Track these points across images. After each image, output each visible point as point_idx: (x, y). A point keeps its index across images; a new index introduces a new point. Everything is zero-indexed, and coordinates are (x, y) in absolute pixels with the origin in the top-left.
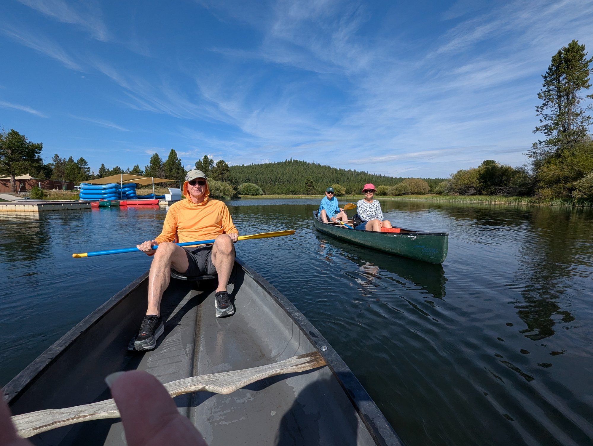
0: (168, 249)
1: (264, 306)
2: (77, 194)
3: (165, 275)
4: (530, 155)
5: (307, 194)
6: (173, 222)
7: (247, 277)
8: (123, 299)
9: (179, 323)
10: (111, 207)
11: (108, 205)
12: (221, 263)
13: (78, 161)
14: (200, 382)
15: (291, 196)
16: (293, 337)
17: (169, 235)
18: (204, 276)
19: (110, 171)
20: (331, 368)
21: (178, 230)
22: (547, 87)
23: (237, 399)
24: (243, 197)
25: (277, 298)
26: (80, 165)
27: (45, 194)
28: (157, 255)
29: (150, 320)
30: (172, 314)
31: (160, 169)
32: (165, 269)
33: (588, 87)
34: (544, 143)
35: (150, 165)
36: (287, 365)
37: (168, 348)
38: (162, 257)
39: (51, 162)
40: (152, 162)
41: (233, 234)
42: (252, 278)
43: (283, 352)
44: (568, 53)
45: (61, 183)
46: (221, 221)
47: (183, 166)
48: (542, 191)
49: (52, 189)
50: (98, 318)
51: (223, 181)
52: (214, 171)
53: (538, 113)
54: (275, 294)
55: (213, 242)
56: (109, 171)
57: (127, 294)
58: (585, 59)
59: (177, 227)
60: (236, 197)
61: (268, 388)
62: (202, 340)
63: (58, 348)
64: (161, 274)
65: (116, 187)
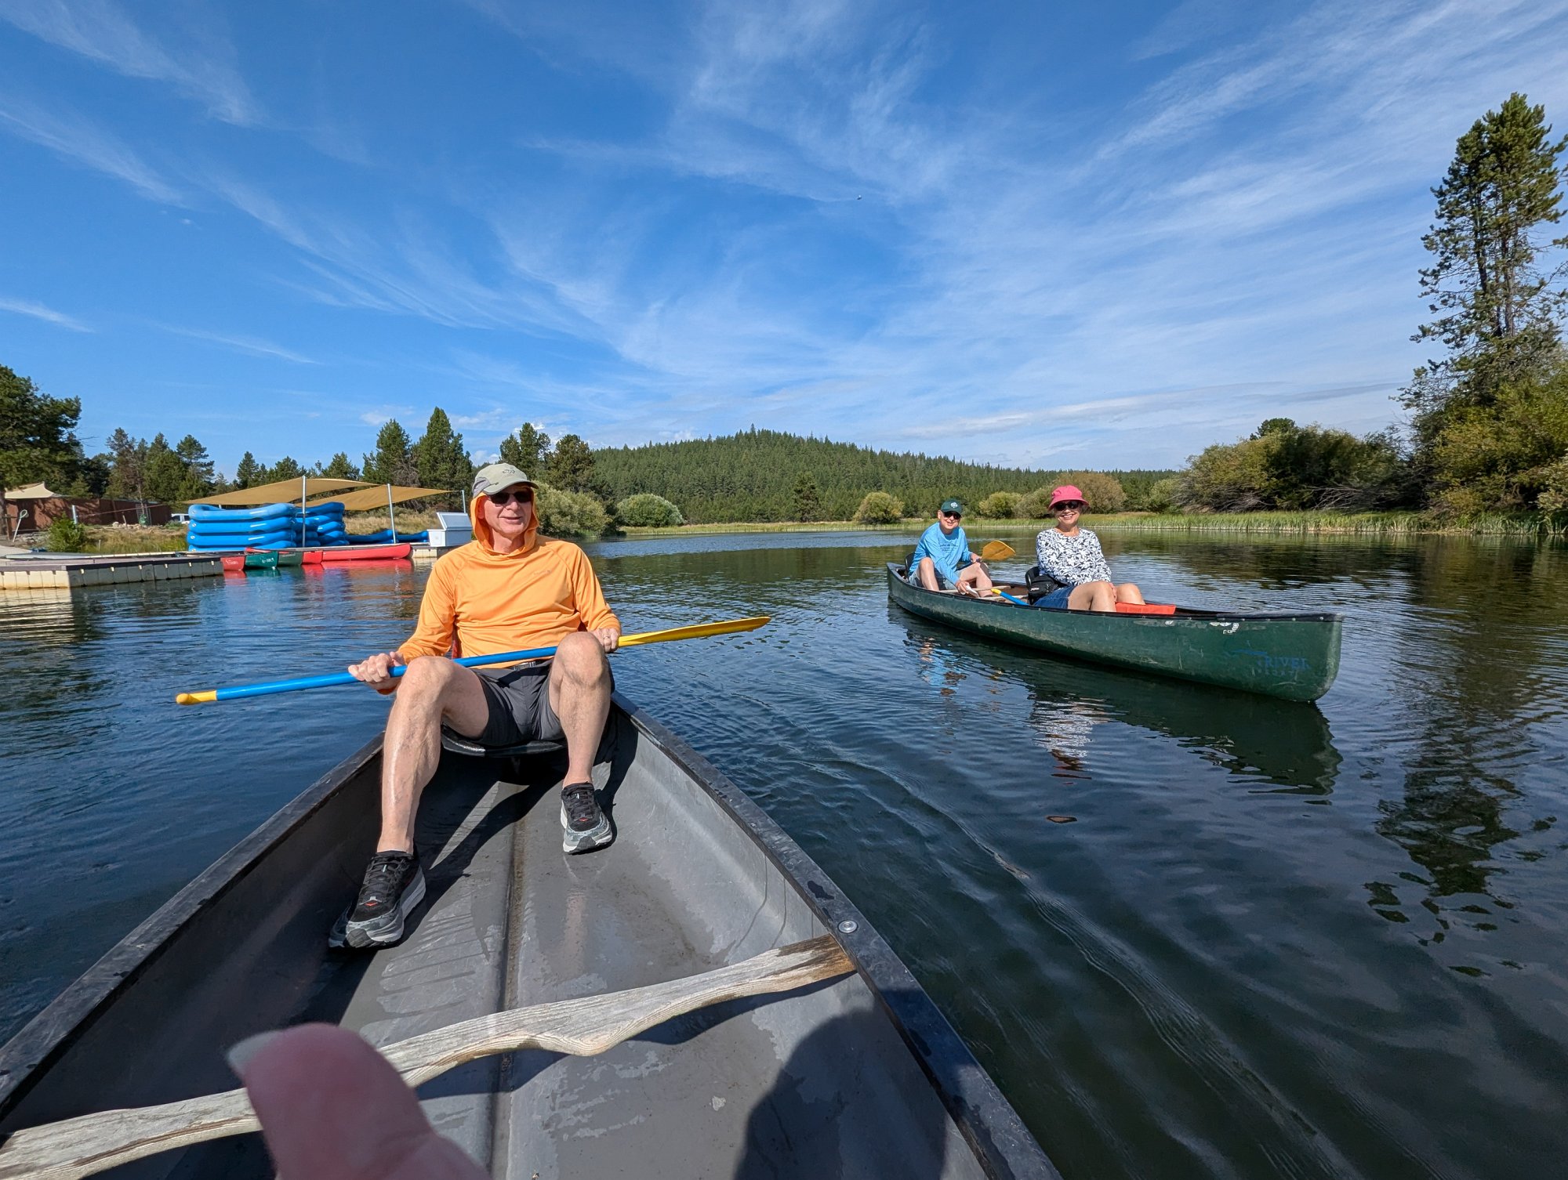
0: (433, 674)
1: (692, 820)
2: (179, 536)
3: (425, 744)
4: (1406, 402)
5: (801, 519)
6: (445, 602)
7: (646, 745)
8: (315, 810)
9: (465, 871)
10: (280, 569)
11: (271, 564)
12: (575, 707)
13: (179, 447)
14: (520, 1025)
15: (759, 526)
16: (768, 900)
17: (436, 638)
18: (529, 745)
19: (268, 470)
20: (867, 979)
21: (458, 625)
22: (1445, 219)
23: (621, 1069)
24: (632, 532)
25: (725, 797)
26: (184, 456)
27: (89, 537)
28: (404, 692)
29: (388, 864)
30: (446, 847)
31: (406, 462)
32: (426, 727)
33: (1554, 218)
34: (1443, 367)
35: (379, 453)
36: (752, 974)
37: (437, 938)
38: (417, 695)
39: (107, 451)
40: (382, 443)
41: (606, 630)
42: (657, 745)
43: (742, 940)
44: (1501, 128)
45: (133, 504)
46: (574, 596)
47: (468, 453)
48: (1449, 496)
49: (108, 522)
50: (247, 863)
51: (577, 491)
52: (552, 464)
53: (1427, 289)
54: (719, 787)
55: (552, 652)
56: (265, 472)
57: (323, 796)
58: (1547, 143)
59: (457, 616)
60: (612, 533)
61: (701, 1036)
62: (528, 915)
63: (139, 946)
64: (416, 742)
65: (289, 514)
